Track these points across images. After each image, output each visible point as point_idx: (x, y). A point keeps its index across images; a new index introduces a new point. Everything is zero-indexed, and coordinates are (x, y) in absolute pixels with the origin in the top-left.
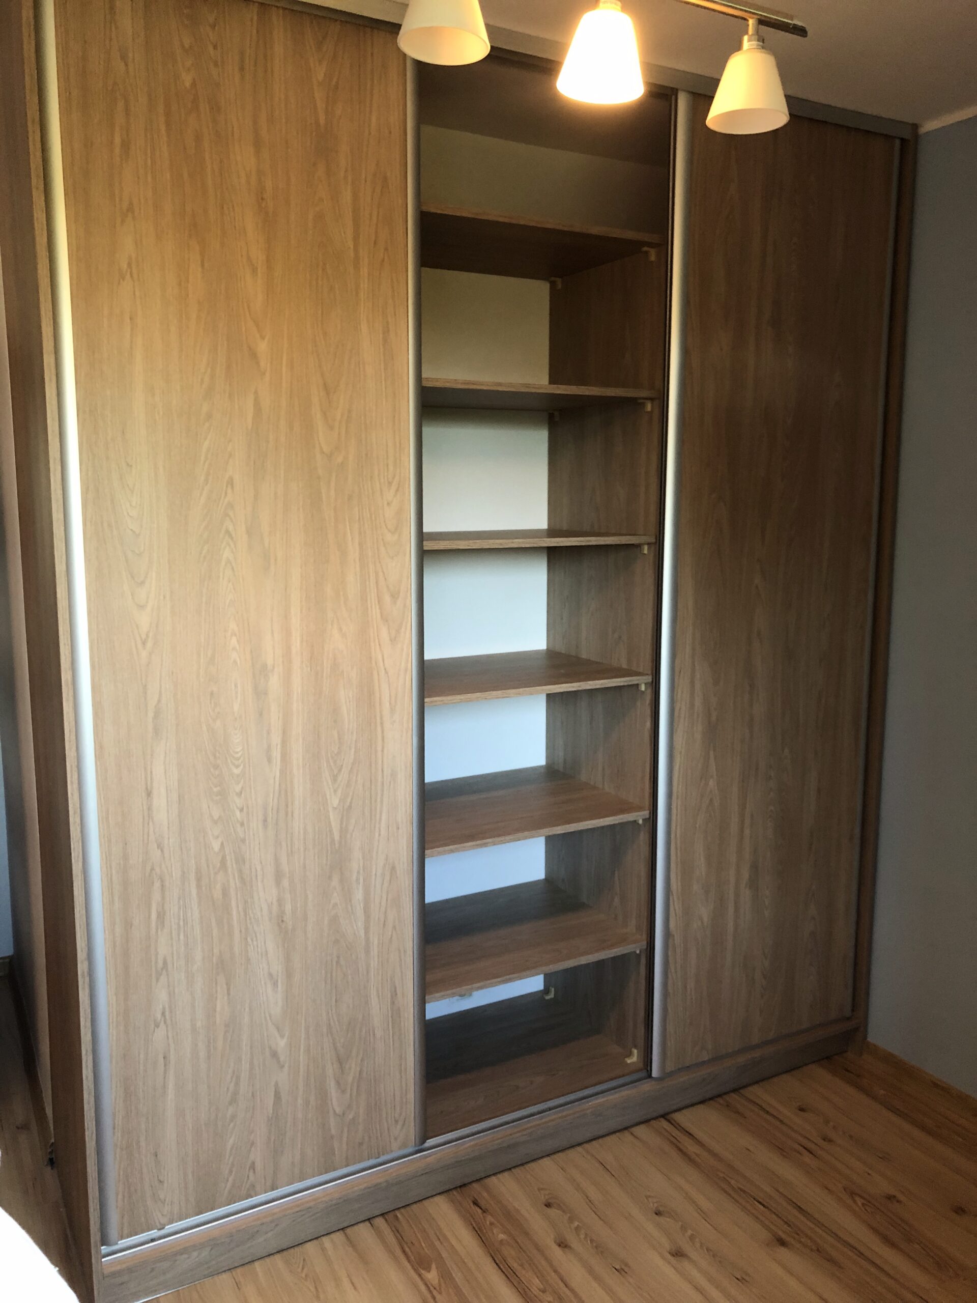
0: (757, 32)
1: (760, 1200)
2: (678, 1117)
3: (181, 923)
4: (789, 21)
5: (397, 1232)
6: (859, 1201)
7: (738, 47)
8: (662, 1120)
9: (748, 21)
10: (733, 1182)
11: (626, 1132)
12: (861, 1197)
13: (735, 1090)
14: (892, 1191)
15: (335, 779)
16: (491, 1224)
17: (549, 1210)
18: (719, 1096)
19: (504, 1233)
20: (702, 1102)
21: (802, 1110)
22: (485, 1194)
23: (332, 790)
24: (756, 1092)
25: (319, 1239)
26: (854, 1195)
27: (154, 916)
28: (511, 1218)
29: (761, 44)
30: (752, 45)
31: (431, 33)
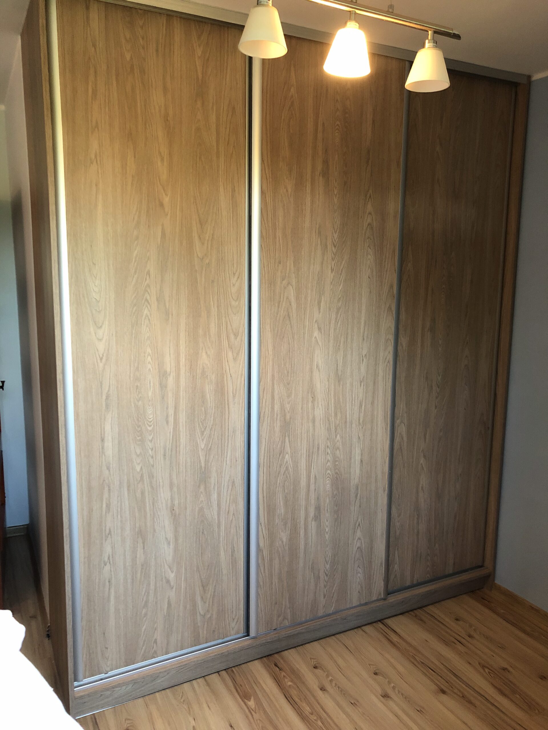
0: (433, 38)
1: (432, 669)
2: (389, 622)
3: (119, 510)
4: (452, 32)
5: (233, 680)
6: (487, 670)
8: (379, 623)
9: (428, 32)
10: (417, 658)
11: (359, 629)
12: (488, 668)
13: (420, 608)
14: (506, 666)
15: (202, 433)
16: (284, 676)
17: (316, 671)
18: (412, 611)
19: (291, 682)
20: (401, 614)
21: (457, 620)
22: (281, 660)
24: (432, 609)
25: (191, 681)
26: (484, 668)
28: (295, 674)
29: (435, 44)
31: (257, 43)
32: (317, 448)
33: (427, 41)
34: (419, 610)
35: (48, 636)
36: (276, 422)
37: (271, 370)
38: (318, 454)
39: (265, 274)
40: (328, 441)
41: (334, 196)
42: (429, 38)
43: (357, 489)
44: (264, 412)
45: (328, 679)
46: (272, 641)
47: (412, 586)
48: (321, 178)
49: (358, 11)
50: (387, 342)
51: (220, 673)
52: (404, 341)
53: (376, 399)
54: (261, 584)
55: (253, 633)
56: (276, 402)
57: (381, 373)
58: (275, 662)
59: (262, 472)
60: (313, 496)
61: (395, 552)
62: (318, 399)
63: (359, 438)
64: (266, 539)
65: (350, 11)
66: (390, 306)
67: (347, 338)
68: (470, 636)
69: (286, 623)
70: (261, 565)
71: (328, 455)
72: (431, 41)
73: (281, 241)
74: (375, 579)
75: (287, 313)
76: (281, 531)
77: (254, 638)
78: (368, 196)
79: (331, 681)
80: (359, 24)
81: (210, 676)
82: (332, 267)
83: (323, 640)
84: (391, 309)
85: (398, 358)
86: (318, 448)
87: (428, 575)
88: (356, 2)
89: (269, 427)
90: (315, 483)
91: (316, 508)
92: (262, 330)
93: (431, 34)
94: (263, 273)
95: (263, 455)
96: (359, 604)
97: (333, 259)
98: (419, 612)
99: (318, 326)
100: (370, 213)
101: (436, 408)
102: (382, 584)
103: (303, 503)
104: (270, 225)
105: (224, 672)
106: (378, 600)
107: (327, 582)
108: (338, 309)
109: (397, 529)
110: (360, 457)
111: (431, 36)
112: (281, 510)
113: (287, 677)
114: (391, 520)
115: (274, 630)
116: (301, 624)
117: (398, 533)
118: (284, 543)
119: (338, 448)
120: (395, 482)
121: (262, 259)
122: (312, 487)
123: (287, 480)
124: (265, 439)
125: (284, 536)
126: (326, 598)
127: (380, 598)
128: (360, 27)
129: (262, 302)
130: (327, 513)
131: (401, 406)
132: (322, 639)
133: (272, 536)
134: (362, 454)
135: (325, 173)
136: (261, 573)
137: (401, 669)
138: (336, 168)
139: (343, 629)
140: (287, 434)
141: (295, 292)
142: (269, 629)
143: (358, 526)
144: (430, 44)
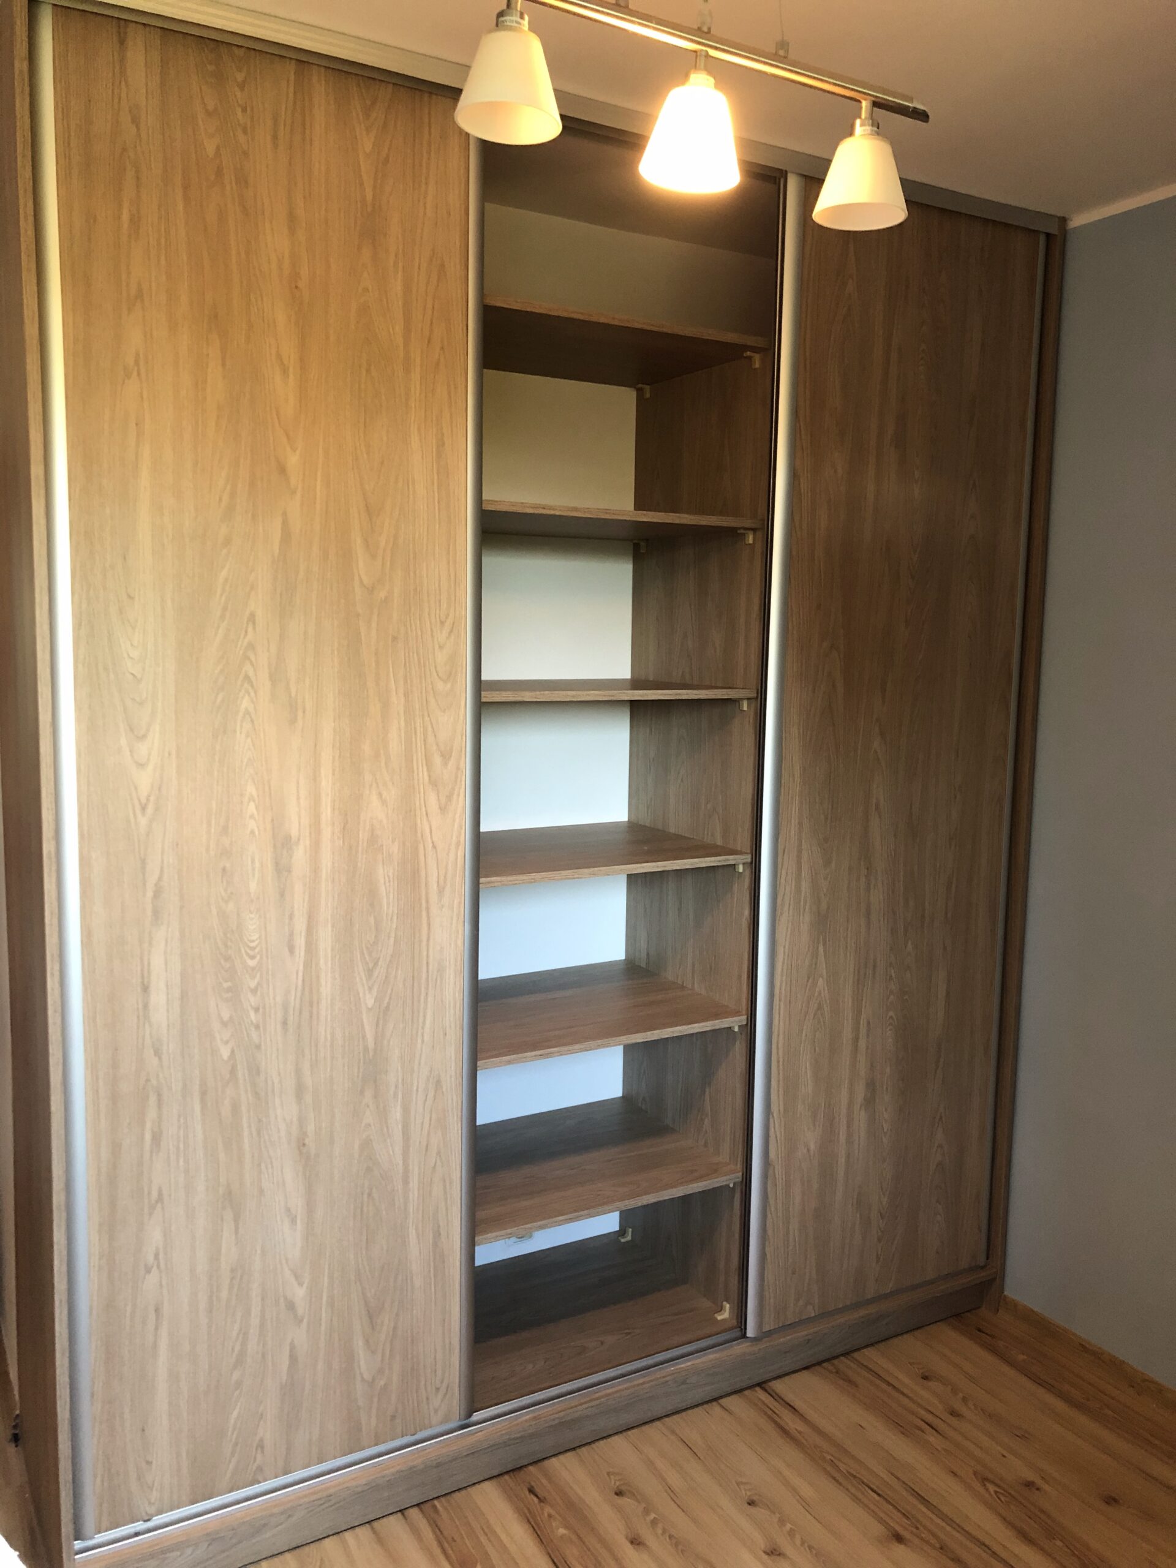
0: (871, 116)
1: (875, 1488)
2: (778, 1386)
3: (181, 1146)
4: (910, 105)
5: (435, 1526)
6: (992, 1488)
7: (851, 133)
8: (758, 1389)
9: (860, 102)
10: (842, 1467)
11: (714, 1403)
12: (993, 1483)
13: (846, 1354)
14: (1030, 1476)
15: (370, 972)
16: (550, 1516)
17: (620, 1501)
18: (828, 1360)
19: (566, 1527)
20: (806, 1368)
21: (925, 1378)
22: (544, 1481)
23: (366, 988)
24: (871, 1355)
25: (341, 1534)
26: (986, 1483)
27: (148, 1137)
28: (574, 1510)
29: (876, 129)
30: (864, 130)
31: (494, 108)
33: (858, 122)
34: (844, 1359)
35: (16, 1438)
42: (863, 116)
45: (647, 1518)
49: (712, 53)
51: (406, 1512)
58: (530, 1484)
65: (695, 52)
68: (954, 1413)
72: (867, 123)
79: (654, 1522)
80: (714, 78)
81: (385, 1520)
88: (709, 34)
93: (866, 106)
98: (843, 1363)
105: (415, 1511)
111: (866, 112)
113: (556, 1515)
128: (717, 86)
137: (807, 1491)
144: (864, 128)
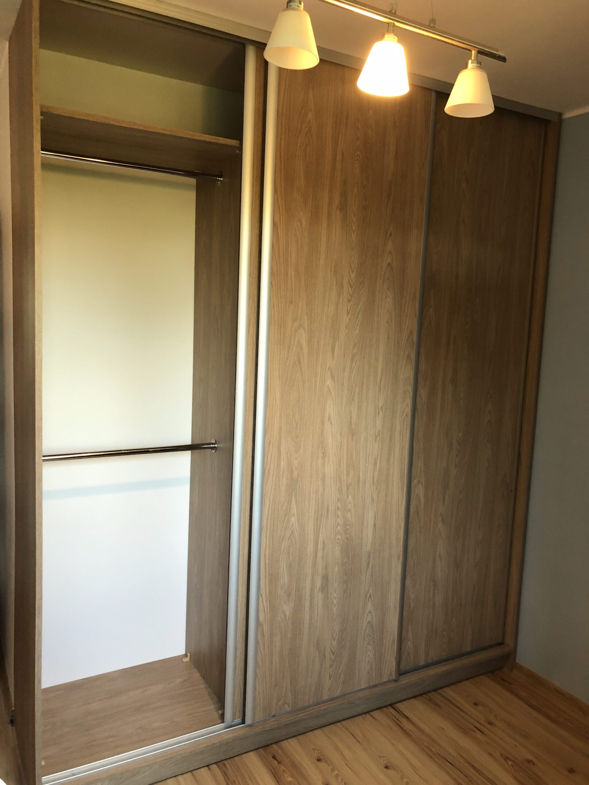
0: (477, 57)
1: (451, 762)
2: (400, 706)
4: (497, 53)
5: (225, 774)
6: (510, 763)
7: (466, 67)
9: (471, 51)
10: (433, 750)
12: (511, 760)
13: (434, 690)
14: (530, 757)
16: (284, 771)
17: (320, 764)
18: (425, 693)
19: (292, 777)
20: (414, 697)
21: (475, 704)
22: (280, 752)
24: (449, 692)
25: (177, 777)
26: (507, 760)
28: (296, 769)
29: (479, 65)
30: (473, 66)
32: (326, 510)
33: (470, 61)
34: (433, 693)
35: (12, 722)
36: (282, 480)
37: (278, 421)
38: (327, 517)
39: (275, 315)
40: (339, 502)
41: (352, 232)
42: (473, 58)
43: (369, 557)
44: (269, 469)
45: (333, 773)
46: (270, 730)
47: (427, 666)
48: (338, 212)
49: (397, 24)
50: (405, 394)
52: (423, 393)
53: (392, 455)
54: (260, 663)
55: (248, 721)
56: (282, 457)
57: (398, 428)
58: (273, 754)
59: (265, 535)
60: (320, 563)
61: (408, 627)
62: (329, 455)
63: (373, 499)
64: (267, 612)
65: (388, 23)
66: (409, 354)
67: (362, 388)
69: (287, 708)
70: (260, 642)
71: (339, 518)
72: (474, 62)
73: (293, 279)
74: (386, 658)
75: (298, 358)
76: (283, 604)
77: (250, 726)
78: (389, 234)
79: (337, 776)
80: (397, 37)
81: (199, 770)
82: (347, 309)
83: (327, 728)
84: (410, 357)
85: (417, 412)
86: (328, 510)
87: (444, 653)
88: (395, 14)
89: (273, 485)
90: (323, 549)
91: (323, 577)
92: (269, 376)
93: (474, 54)
94: (273, 313)
95: (266, 517)
96: (368, 686)
97: (349, 301)
98: (433, 695)
99: (331, 374)
100: (390, 253)
101: (456, 467)
102: (394, 663)
103: (309, 571)
104: (282, 260)
106: (389, 682)
107: (333, 662)
108: (354, 356)
109: (411, 601)
110: (373, 520)
111: (474, 56)
112: (284, 579)
113: (287, 771)
114: (406, 591)
115: (272, 716)
116: (304, 708)
117: (412, 605)
118: (287, 617)
119: (350, 510)
120: (410, 548)
121: (272, 298)
122: (320, 554)
123: (293, 546)
124: (270, 499)
125: (287, 609)
126: (331, 679)
127: (391, 679)
128: (399, 41)
129: (270, 345)
130: (336, 583)
131: (419, 464)
132: (326, 726)
133: (273, 609)
134: (375, 518)
135: (343, 207)
136: (261, 651)
137: (415, 761)
138: (355, 202)
139: (351, 715)
140: (294, 493)
141: (307, 336)
142: (267, 716)
143: (369, 597)
144: (473, 64)
